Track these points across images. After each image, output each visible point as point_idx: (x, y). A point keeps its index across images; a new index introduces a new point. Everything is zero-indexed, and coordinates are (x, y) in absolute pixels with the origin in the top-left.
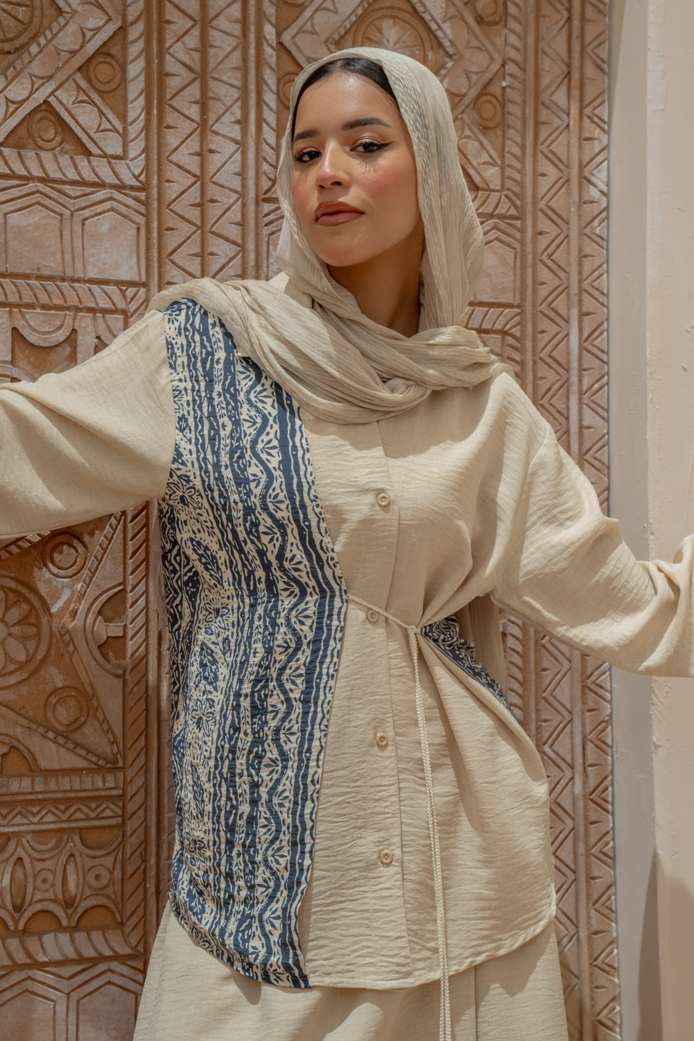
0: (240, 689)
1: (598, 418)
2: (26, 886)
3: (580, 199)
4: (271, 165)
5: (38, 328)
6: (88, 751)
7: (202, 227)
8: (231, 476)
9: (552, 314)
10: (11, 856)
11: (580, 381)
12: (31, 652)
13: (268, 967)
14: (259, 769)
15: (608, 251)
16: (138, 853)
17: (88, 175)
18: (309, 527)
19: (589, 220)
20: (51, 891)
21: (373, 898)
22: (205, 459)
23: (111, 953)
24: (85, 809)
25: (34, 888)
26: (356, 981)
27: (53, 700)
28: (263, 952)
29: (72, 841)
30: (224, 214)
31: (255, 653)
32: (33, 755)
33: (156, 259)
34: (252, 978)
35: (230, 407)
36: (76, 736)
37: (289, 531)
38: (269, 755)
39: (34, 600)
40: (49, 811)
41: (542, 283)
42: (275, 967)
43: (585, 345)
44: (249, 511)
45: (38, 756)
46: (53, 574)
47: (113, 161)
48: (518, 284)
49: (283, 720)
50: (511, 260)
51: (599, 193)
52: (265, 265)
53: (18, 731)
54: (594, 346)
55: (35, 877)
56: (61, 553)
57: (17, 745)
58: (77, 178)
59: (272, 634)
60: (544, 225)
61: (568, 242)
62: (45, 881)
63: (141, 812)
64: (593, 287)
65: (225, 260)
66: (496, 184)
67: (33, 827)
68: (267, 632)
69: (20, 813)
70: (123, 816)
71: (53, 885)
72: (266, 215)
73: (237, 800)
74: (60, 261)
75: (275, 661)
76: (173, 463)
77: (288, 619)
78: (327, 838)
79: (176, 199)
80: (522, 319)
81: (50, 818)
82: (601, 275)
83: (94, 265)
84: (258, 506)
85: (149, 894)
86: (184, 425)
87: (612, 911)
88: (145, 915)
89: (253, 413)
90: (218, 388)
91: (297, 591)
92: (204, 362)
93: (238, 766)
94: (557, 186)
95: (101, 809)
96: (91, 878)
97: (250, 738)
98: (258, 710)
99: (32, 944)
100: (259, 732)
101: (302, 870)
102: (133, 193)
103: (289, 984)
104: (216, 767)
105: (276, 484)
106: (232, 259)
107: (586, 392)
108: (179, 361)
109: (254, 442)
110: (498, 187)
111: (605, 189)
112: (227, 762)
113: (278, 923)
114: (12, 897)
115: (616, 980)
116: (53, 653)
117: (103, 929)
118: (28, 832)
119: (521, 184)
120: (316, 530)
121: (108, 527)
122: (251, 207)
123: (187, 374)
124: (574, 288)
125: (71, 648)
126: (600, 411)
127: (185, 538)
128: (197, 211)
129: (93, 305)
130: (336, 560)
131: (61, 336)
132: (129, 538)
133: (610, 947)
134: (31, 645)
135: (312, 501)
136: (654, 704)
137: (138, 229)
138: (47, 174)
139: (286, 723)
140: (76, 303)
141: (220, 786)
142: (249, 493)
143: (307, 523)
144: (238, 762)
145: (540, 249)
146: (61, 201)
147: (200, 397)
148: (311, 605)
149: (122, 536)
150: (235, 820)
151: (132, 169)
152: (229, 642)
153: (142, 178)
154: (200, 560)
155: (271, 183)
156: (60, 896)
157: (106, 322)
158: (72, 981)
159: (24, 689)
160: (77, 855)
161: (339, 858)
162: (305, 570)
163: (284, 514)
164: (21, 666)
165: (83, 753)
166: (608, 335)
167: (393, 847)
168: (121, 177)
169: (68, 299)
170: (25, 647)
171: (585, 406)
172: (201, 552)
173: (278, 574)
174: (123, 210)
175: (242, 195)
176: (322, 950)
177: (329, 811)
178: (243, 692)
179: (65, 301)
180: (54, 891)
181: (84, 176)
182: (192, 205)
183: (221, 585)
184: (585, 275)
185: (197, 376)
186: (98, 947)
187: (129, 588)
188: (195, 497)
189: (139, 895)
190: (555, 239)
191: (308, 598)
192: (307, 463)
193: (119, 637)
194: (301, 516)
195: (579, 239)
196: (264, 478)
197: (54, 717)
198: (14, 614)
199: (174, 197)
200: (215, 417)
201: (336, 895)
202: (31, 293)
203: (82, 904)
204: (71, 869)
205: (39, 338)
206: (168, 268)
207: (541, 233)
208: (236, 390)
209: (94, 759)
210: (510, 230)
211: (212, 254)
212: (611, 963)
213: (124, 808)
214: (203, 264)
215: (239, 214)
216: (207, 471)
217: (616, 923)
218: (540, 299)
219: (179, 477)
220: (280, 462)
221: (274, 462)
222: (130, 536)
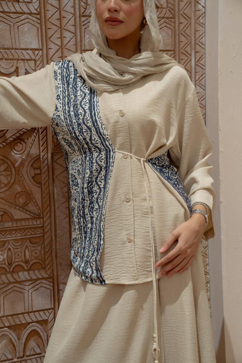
0: (83, 186)
1: (202, 89)
2: (12, 257)
3: (195, 9)
4: (84, 3)
5: (4, 67)
6: (30, 212)
7: (61, 27)
8: (73, 114)
9: (185, 53)
10: (6, 248)
11: (195, 76)
12: (9, 180)
13: (92, 277)
14: (93, 212)
15: (205, 28)
16: (49, 244)
17: (19, 10)
18: (99, 128)
19: (198, 17)
20: (21, 258)
21: (125, 254)
22: (65, 109)
23: (42, 277)
24: (30, 231)
25: (15, 258)
26: (120, 282)
27: (18, 196)
28: (91, 272)
29: (27, 242)
30: (68, 22)
31: (87, 173)
32: (12, 215)
33: (45, 40)
34: (88, 281)
35: (74, 92)
36: (26, 208)
37: (92, 130)
38: (95, 207)
39: (9, 163)
40: (18, 233)
41: (182, 42)
42: (94, 278)
43: (197, 63)
44: (79, 125)
45: (14, 215)
46: (15, 153)
47: (27, 4)
48: (173, 42)
49: (99, 195)
50: (170, 34)
51: (202, 7)
52: (84, 40)
53: (6, 207)
54: (200, 63)
55: (15, 254)
56: (17, 146)
57: (6, 211)
58: (15, 11)
59: (92, 166)
60: (182, 20)
61: (191, 26)
62: (18, 255)
63: (49, 232)
64: (200, 42)
65: (69, 39)
66: (165, 6)
67: (13, 238)
68: (90, 166)
69: (9, 234)
70: (43, 233)
71: (21, 257)
72: (83, 22)
73: (87, 223)
74: (11, 42)
75: (94, 175)
76: (55, 111)
77: (96, 161)
78: (109, 234)
79: (51, 17)
80: (175, 55)
81: (19, 235)
82: (202, 38)
83: (23, 43)
84: (82, 123)
85: (53, 258)
86: (59, 98)
87: (207, 255)
88: (52, 265)
89: (82, 93)
90: (71, 86)
91: (98, 151)
92: (66, 78)
93: (86, 212)
94: (187, 5)
95: (36, 231)
96: (34, 254)
97: (89, 202)
98: (90, 192)
99: (15, 275)
100: (91, 200)
101: (100, 245)
102: (35, 16)
103: (99, 283)
104: (78, 213)
105: (87, 114)
106: (72, 39)
107: (197, 80)
108: (58, 78)
109: (81, 102)
110: (166, 7)
111: (204, 5)
112: (82, 211)
113: (94, 263)
114: (8, 261)
115: (208, 277)
116: (16, 180)
117: (39, 270)
118: (12, 240)
119: (174, 5)
120: (101, 128)
121: (33, 136)
122: (78, 19)
123: (61, 82)
124: (193, 43)
125: (23, 178)
126: (202, 87)
127: (61, 138)
128: (59, 21)
129: (23, 58)
130: (109, 138)
131: (13, 69)
132: (41, 140)
133: (206, 266)
134: (9, 178)
135: (99, 118)
136: (220, 188)
137: (38, 29)
138: (4, 10)
139: (100, 196)
140: (17, 57)
141: (80, 219)
142: (79, 119)
143: (98, 126)
144: (85, 210)
145: (181, 29)
146: (10, 20)
147: (65, 90)
148: (103, 155)
149: (38, 139)
150: (86, 229)
151: (35, 7)
152: (80, 171)
153: (38, 10)
154: (67, 144)
155: (84, 10)
156: (24, 260)
157: (28, 64)
158: (29, 286)
159: (7, 193)
160: (29, 246)
161: (114, 240)
162: (99, 143)
163: (90, 124)
164: (6, 185)
165: (29, 213)
166: (205, 59)
167: (131, 236)
168: (31, 10)
169: (14, 56)
170: (7, 178)
171: (197, 85)
172: (67, 142)
173: (91, 145)
174: (32, 22)
175: (74, 15)
176: (110, 272)
177: (110, 224)
178: (85, 187)
179: (14, 57)
180: (22, 258)
181: (17, 10)
182: (57, 19)
183: (75, 151)
184: (197, 38)
185: (64, 83)
186: (37, 275)
187: (41, 157)
188: (61, 122)
189: (50, 258)
190: (186, 25)
191: (102, 153)
192: (97, 106)
193: (39, 174)
194: (96, 124)
195: (195, 25)
196: (83, 113)
197: (18, 201)
198: (3, 168)
199: (50, 16)
200: (69, 96)
201: (114, 253)
202: (1, 54)
203: (31, 262)
204: (27, 251)
205: (5, 71)
206: (49, 43)
207: (181, 23)
208: (76, 86)
209: (33, 215)
210: (170, 23)
211: (65, 37)
212: (207, 271)
213: (43, 230)
214: (61, 41)
215: (73, 22)
216: (65, 113)
217: (208, 259)
218: (181, 48)
219: (56, 116)
220: (89, 107)
221: (87, 108)
222: (41, 139)
